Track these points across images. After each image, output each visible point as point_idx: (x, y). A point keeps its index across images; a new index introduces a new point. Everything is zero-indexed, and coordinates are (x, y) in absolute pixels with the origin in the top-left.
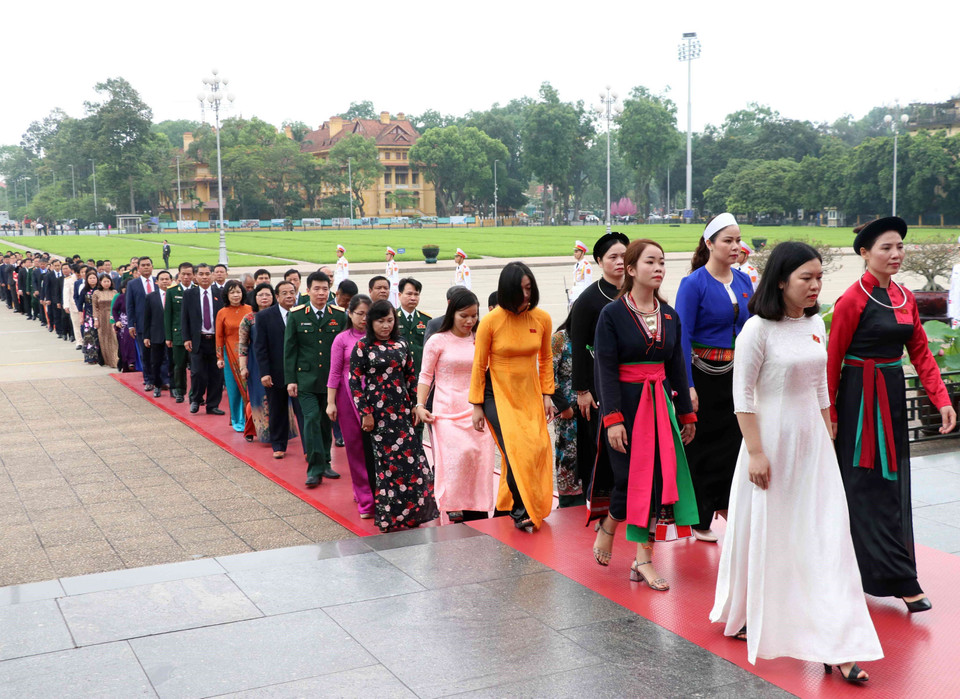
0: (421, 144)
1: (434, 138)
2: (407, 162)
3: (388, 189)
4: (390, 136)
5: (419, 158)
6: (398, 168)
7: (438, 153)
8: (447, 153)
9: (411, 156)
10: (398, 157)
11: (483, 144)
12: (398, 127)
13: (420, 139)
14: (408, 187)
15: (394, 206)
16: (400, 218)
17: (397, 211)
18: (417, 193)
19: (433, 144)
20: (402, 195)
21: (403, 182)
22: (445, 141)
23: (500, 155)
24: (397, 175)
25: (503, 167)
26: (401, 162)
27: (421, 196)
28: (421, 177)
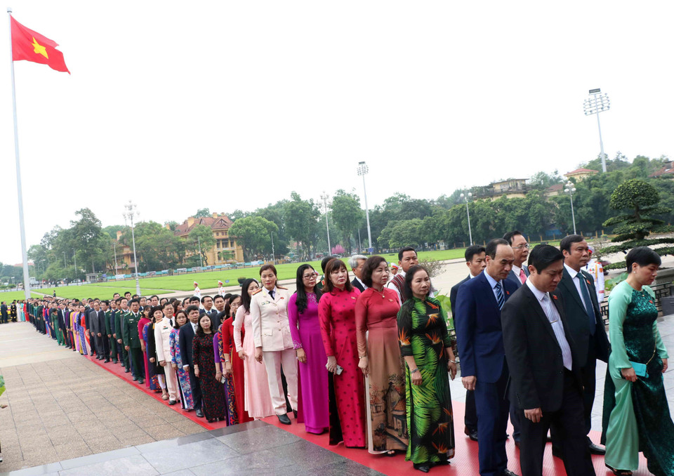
0: (234, 227)
1: (240, 223)
2: (228, 236)
3: (219, 250)
4: (218, 225)
5: (233, 234)
6: (223, 240)
7: (242, 231)
8: (247, 230)
9: (229, 233)
10: (223, 235)
11: (265, 225)
12: (222, 220)
13: (233, 224)
14: (229, 249)
15: (222, 259)
16: (226, 265)
17: (224, 261)
18: (233, 251)
19: (240, 227)
20: (226, 253)
21: (226, 247)
22: (245, 225)
23: (274, 229)
24: (223, 243)
25: (276, 235)
26: (224, 237)
27: (236, 253)
28: (235, 243)
